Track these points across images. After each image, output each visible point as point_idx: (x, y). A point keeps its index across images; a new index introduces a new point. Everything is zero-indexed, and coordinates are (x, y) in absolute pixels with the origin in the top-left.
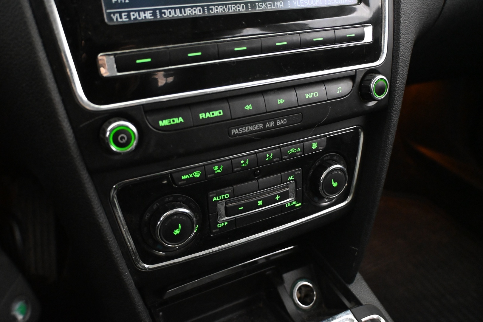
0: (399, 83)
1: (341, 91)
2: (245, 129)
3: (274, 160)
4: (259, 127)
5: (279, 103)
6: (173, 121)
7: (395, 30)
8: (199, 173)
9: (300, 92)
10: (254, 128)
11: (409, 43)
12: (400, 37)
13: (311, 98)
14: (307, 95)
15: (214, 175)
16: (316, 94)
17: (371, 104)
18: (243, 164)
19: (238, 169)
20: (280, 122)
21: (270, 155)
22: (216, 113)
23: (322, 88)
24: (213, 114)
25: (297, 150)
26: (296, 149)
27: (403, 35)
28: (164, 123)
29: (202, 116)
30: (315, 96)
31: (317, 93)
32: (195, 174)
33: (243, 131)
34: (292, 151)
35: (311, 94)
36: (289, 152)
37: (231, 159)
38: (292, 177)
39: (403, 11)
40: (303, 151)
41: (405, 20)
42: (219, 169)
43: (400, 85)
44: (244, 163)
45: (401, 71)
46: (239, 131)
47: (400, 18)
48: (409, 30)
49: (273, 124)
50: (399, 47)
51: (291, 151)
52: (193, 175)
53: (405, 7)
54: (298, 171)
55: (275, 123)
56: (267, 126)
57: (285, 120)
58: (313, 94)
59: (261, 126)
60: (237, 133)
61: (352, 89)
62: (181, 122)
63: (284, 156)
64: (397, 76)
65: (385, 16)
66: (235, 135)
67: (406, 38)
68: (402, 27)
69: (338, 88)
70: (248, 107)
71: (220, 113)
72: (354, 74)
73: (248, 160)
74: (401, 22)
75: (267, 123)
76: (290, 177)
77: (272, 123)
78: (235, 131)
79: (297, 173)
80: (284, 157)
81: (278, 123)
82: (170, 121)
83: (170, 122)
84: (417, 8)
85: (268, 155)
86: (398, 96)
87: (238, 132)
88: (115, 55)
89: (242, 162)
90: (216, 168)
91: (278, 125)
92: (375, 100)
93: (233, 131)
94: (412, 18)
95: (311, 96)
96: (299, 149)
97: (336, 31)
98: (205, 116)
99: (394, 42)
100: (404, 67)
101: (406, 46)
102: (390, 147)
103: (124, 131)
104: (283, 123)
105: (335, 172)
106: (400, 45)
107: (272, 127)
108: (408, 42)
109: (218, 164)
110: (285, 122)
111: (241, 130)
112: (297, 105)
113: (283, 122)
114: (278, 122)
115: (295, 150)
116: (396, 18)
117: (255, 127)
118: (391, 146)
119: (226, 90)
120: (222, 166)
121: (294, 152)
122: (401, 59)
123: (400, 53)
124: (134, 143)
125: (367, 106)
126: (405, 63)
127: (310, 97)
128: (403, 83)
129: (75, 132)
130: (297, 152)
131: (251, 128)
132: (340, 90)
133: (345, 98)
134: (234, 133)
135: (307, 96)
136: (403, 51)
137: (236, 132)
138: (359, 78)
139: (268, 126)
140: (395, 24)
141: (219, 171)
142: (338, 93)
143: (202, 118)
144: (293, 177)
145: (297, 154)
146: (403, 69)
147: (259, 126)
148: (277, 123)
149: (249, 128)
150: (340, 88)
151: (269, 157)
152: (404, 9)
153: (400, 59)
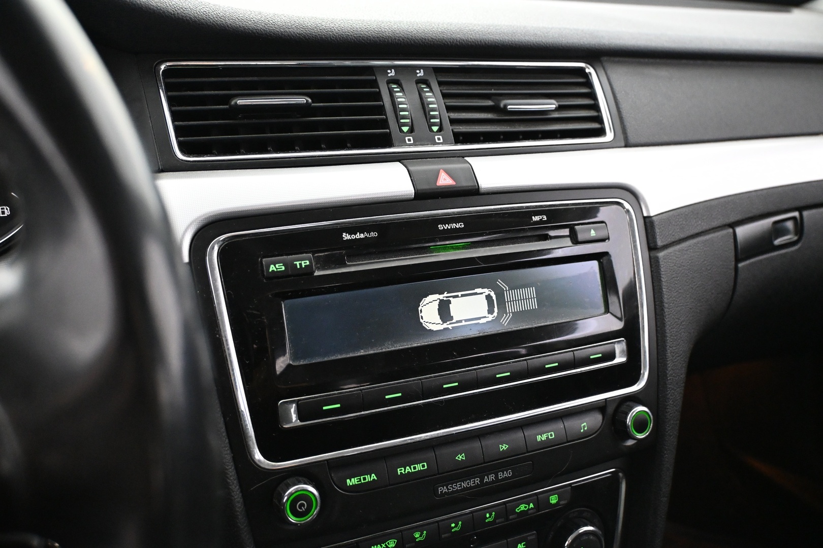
0: (669, 412)
1: (586, 429)
2: (456, 486)
3: (497, 521)
4: (475, 483)
5: (501, 450)
6: (364, 479)
7: (659, 341)
8: (394, 542)
9: (529, 432)
10: (468, 485)
11: (681, 356)
12: (667, 351)
13: (545, 440)
14: (540, 436)
15: (414, 544)
16: (551, 435)
17: (630, 443)
18: (453, 528)
19: (446, 535)
20: (503, 475)
21: (491, 515)
22: (419, 467)
23: (560, 425)
24: (415, 468)
25: (529, 506)
26: (527, 506)
27: (671, 347)
28: (353, 482)
29: (400, 471)
30: (550, 437)
31: (553, 433)
32: (388, 543)
33: (453, 488)
34: (522, 507)
35: (545, 435)
36: (518, 510)
37: (437, 522)
38: (522, 544)
39: (668, 318)
40: (538, 507)
41: (672, 328)
42: (421, 536)
43: (671, 414)
44: (456, 526)
45: (671, 396)
46: (448, 489)
47: (665, 327)
48: (679, 339)
49: (493, 478)
50: (666, 365)
51: (520, 509)
52: (386, 545)
53: (671, 311)
54: (532, 535)
55: (497, 477)
56: (485, 480)
57: (510, 472)
58: (548, 435)
59: (477, 480)
60: (445, 492)
61: (602, 424)
62: (374, 479)
63: (511, 515)
64: (667, 402)
65: (643, 326)
66: (443, 494)
67: (676, 351)
68: (668, 338)
69: (582, 425)
70: (460, 457)
71: (423, 466)
72: (604, 404)
73: (460, 523)
74: (667, 332)
75: (486, 477)
76: (519, 545)
77: (492, 476)
78: (443, 489)
79: (529, 538)
80: (511, 517)
81: (501, 476)
82: (360, 479)
83: (360, 481)
84: (690, 309)
85: (488, 515)
86: (669, 430)
87: (446, 490)
88: (297, 402)
89: (453, 525)
90: (417, 535)
91: (500, 478)
92: (634, 438)
93: (441, 489)
94: (683, 323)
95: (544, 437)
96: (532, 505)
97: (575, 352)
98: (405, 471)
99: (659, 358)
100: (675, 390)
101: (675, 362)
102: (664, 500)
103: (304, 497)
104: (506, 475)
105: (585, 538)
106: (667, 361)
107: (493, 482)
108: (678, 356)
109: (420, 529)
110: (510, 474)
111: (450, 487)
112: (526, 451)
113: (508, 474)
114: (500, 474)
115: (525, 507)
116: (659, 327)
117: (470, 483)
118: (666, 499)
119: (432, 437)
120: (425, 532)
121: (525, 509)
122: (670, 379)
123: (668, 372)
124: (315, 512)
125: (625, 446)
126: (677, 384)
127: (543, 439)
128: (676, 410)
129: (244, 496)
130: (529, 509)
131: (464, 485)
132: (584, 427)
133: (591, 437)
134: (441, 492)
135: (539, 438)
136: (673, 370)
137: (445, 490)
138: (610, 410)
139: (487, 480)
140: (658, 334)
141: (421, 539)
142: (582, 431)
143: (401, 473)
144: (524, 545)
145: (530, 512)
146: (674, 393)
147: (474, 481)
148: (499, 476)
149: (461, 484)
150: (585, 424)
151: (490, 517)
152: (669, 315)
153: (668, 380)
